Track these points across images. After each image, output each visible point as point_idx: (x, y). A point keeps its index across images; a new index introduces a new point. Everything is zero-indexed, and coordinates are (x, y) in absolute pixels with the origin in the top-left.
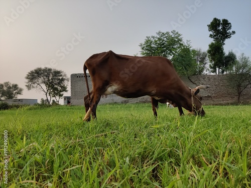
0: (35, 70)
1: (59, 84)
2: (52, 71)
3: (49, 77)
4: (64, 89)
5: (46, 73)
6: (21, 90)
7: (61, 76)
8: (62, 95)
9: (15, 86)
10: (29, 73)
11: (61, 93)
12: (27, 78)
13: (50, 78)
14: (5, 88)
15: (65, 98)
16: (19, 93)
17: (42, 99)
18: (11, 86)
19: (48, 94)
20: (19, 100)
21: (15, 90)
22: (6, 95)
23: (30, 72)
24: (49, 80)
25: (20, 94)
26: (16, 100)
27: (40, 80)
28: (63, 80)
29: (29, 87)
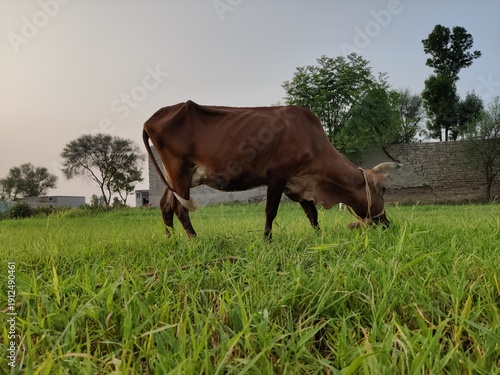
0: (79, 140)
1: (126, 165)
2: (112, 141)
3: (105, 153)
4: (136, 176)
5: (101, 146)
6: (54, 179)
7: (129, 150)
8: (131, 189)
9: (43, 172)
10: (69, 146)
11: (131, 184)
12: (64, 155)
13: (109, 155)
14: (23, 177)
15: (139, 193)
16: (50, 184)
17: (94, 196)
18: (35, 171)
19: (105, 186)
20: (51, 198)
21: (42, 180)
22: (25, 190)
23: (69, 143)
24: (106, 159)
25: (52, 186)
26: (44, 199)
27: (91, 158)
28: (133, 158)
29: (68, 174)
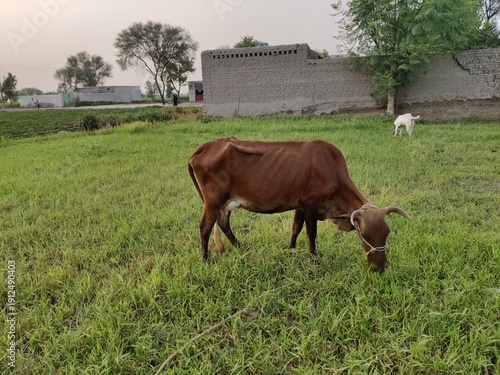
0: (131, 29)
1: (177, 56)
2: (163, 29)
3: (157, 42)
4: (188, 66)
5: (152, 35)
6: (108, 68)
7: (180, 39)
8: (184, 79)
9: (98, 61)
10: (121, 36)
11: (183, 75)
12: (118, 45)
13: (160, 44)
14: (81, 66)
15: (192, 85)
16: (106, 74)
17: (148, 82)
18: (90, 60)
19: (158, 77)
20: (108, 89)
21: (98, 68)
22: (84, 79)
23: (121, 32)
24: (158, 49)
25: (108, 75)
26: (102, 90)
27: (143, 48)
28: (184, 48)
29: (123, 64)
